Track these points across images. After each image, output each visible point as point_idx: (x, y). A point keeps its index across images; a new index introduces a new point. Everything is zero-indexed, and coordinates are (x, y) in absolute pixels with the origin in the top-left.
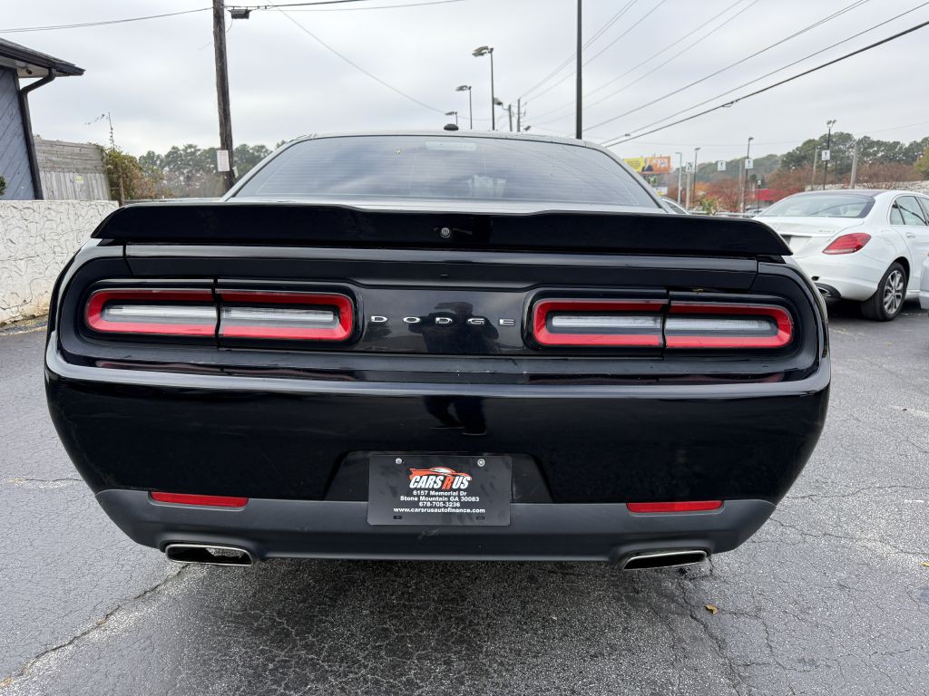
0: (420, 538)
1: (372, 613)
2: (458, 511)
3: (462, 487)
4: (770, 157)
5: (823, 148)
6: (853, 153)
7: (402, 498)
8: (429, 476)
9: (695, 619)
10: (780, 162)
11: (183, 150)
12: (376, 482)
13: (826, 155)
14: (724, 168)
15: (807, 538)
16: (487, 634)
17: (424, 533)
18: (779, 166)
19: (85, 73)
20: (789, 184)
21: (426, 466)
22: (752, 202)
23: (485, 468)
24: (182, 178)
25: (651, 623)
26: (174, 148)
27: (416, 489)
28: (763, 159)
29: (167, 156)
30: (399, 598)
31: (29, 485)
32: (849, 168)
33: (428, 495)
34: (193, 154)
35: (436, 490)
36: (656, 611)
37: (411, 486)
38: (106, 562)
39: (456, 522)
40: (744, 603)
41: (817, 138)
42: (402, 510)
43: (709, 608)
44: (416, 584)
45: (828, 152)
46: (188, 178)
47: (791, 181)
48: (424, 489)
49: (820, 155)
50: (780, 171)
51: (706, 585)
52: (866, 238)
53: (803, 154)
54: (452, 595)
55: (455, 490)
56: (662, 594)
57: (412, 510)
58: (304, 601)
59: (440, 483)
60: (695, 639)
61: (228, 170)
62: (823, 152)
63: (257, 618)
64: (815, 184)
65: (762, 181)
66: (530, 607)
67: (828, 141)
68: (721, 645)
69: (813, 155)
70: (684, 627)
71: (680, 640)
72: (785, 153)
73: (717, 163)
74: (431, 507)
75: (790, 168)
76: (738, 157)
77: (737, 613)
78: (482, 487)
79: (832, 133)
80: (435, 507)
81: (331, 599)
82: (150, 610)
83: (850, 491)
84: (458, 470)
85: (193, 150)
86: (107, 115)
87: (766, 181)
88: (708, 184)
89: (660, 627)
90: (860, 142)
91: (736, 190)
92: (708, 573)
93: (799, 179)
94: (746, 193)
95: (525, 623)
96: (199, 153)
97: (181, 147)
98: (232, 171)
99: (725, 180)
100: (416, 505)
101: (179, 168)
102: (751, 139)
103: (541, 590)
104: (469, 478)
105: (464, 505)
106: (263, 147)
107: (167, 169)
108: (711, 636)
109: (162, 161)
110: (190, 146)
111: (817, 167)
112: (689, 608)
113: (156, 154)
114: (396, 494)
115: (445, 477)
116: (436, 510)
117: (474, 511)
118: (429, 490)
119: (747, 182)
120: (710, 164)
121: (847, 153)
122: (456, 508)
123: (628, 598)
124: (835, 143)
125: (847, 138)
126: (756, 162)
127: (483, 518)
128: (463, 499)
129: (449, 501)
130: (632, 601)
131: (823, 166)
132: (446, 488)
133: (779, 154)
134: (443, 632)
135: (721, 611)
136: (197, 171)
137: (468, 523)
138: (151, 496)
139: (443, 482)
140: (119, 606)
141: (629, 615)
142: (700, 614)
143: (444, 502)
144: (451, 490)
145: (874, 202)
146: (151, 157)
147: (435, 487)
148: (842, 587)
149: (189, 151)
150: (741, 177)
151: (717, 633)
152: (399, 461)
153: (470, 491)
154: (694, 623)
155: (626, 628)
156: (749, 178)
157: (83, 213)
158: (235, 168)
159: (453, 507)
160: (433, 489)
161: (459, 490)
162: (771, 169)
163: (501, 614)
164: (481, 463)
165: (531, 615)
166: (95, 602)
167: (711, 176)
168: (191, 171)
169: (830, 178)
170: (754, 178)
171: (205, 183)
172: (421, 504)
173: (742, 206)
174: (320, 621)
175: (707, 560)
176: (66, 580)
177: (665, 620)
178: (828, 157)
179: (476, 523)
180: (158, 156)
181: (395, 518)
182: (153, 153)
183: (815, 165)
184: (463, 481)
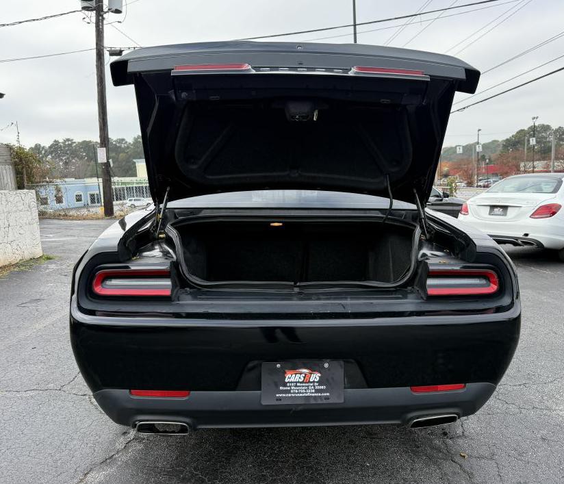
0: (291, 412)
1: (254, 466)
2: (313, 395)
3: (316, 380)
4: (495, 141)
5: (531, 136)
6: (552, 138)
7: (281, 388)
8: (296, 374)
9: (454, 462)
10: (501, 146)
11: (62, 143)
12: (265, 379)
13: (533, 141)
14: (461, 151)
15: (523, 410)
16: (328, 476)
17: (294, 409)
18: (501, 148)
19: (5, 96)
20: (509, 162)
21: (294, 368)
22: (483, 175)
23: (329, 369)
24: (61, 164)
25: (427, 465)
26: (55, 141)
27: (289, 382)
28: (489, 143)
29: (50, 147)
30: (269, 457)
31: (9, 395)
32: (549, 149)
33: (296, 386)
34: (69, 145)
35: (301, 383)
36: (430, 458)
37: (286, 381)
38: (75, 442)
39: (313, 402)
40: (484, 451)
41: (526, 129)
42: (281, 395)
43: (463, 455)
44: (279, 448)
45: (534, 139)
46: (66, 163)
47: (510, 159)
48: (294, 382)
49: (529, 141)
50: (502, 152)
51: (460, 441)
52: (558, 207)
53: (517, 140)
54: (302, 454)
55: (311, 382)
56: (432, 448)
57: (287, 395)
58: (209, 461)
59: (303, 378)
60: (454, 473)
61: (106, 161)
62: (531, 139)
63: (182, 472)
64: (527, 161)
65: (489, 160)
66: (352, 459)
67: (534, 131)
68: (471, 476)
69: (524, 140)
70: (448, 467)
71: (446, 474)
72: (505, 139)
73: (456, 146)
74: (298, 393)
75: (508, 150)
76: (472, 142)
77: (480, 457)
78: (327, 380)
79: (536, 124)
80: (301, 393)
81: (226, 459)
82: (110, 470)
83: (550, 380)
84: (313, 370)
85: (70, 142)
86: (15, 123)
87: (492, 159)
88: (451, 162)
89: (433, 467)
90: (557, 130)
91: (470, 166)
92: (461, 434)
93: (515, 158)
94: (479, 169)
95: (350, 468)
96: (75, 144)
97: (61, 141)
98: (108, 162)
99: (462, 159)
100: (288, 392)
101: (59, 156)
102: (479, 130)
103: (358, 448)
104: (319, 375)
105: (317, 391)
106: (123, 140)
107: (50, 156)
108: (464, 472)
109: (46, 151)
110: (68, 140)
111: (527, 149)
112: (450, 456)
113: (42, 146)
114: (277, 386)
115: (306, 375)
116: (301, 395)
117: (323, 394)
118: (296, 382)
119: (478, 160)
120: (452, 148)
121: (548, 139)
122: (312, 393)
123: (412, 451)
124: (539, 132)
125: (547, 128)
126: (485, 146)
127: (328, 399)
128: (316, 388)
129: (308, 389)
130: (415, 453)
131: (531, 149)
132: (306, 381)
133: (500, 140)
134: (300, 475)
135: (470, 456)
136: (73, 158)
137: (319, 402)
138: (131, 393)
139: (304, 377)
140: (91, 469)
141: (413, 461)
142: (457, 459)
143: (305, 390)
144: (309, 382)
145: (562, 181)
146: (37, 148)
147: (300, 381)
148: (544, 439)
149: (67, 143)
150: (474, 157)
151: (468, 470)
152: (278, 366)
153: (320, 383)
154: (454, 464)
155: (412, 469)
156: (480, 157)
157: (11, 200)
158: (110, 161)
159: (311, 392)
160: (299, 382)
161: (314, 382)
162: (495, 151)
163: (334, 463)
164: (326, 365)
165: (353, 463)
166: (75, 467)
167: (452, 156)
168: (68, 158)
169: (537, 157)
170: (483, 158)
171: (79, 167)
172: (292, 391)
173: (476, 177)
174: (222, 472)
175: (458, 420)
176: (53, 454)
177: (435, 463)
178: (534, 143)
179: (325, 402)
180: (43, 148)
181: (277, 400)
182: (40, 145)
183: (526, 148)
184: (316, 377)
